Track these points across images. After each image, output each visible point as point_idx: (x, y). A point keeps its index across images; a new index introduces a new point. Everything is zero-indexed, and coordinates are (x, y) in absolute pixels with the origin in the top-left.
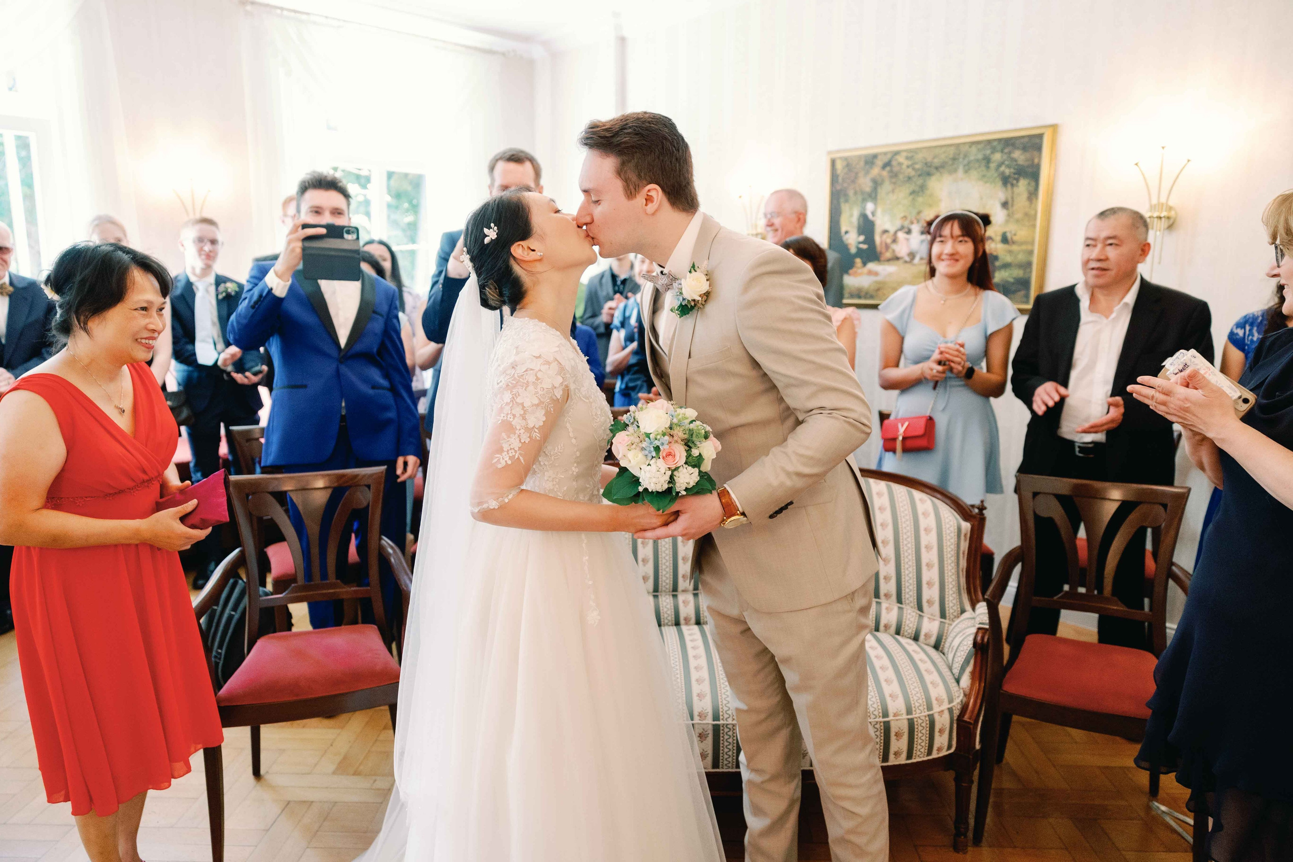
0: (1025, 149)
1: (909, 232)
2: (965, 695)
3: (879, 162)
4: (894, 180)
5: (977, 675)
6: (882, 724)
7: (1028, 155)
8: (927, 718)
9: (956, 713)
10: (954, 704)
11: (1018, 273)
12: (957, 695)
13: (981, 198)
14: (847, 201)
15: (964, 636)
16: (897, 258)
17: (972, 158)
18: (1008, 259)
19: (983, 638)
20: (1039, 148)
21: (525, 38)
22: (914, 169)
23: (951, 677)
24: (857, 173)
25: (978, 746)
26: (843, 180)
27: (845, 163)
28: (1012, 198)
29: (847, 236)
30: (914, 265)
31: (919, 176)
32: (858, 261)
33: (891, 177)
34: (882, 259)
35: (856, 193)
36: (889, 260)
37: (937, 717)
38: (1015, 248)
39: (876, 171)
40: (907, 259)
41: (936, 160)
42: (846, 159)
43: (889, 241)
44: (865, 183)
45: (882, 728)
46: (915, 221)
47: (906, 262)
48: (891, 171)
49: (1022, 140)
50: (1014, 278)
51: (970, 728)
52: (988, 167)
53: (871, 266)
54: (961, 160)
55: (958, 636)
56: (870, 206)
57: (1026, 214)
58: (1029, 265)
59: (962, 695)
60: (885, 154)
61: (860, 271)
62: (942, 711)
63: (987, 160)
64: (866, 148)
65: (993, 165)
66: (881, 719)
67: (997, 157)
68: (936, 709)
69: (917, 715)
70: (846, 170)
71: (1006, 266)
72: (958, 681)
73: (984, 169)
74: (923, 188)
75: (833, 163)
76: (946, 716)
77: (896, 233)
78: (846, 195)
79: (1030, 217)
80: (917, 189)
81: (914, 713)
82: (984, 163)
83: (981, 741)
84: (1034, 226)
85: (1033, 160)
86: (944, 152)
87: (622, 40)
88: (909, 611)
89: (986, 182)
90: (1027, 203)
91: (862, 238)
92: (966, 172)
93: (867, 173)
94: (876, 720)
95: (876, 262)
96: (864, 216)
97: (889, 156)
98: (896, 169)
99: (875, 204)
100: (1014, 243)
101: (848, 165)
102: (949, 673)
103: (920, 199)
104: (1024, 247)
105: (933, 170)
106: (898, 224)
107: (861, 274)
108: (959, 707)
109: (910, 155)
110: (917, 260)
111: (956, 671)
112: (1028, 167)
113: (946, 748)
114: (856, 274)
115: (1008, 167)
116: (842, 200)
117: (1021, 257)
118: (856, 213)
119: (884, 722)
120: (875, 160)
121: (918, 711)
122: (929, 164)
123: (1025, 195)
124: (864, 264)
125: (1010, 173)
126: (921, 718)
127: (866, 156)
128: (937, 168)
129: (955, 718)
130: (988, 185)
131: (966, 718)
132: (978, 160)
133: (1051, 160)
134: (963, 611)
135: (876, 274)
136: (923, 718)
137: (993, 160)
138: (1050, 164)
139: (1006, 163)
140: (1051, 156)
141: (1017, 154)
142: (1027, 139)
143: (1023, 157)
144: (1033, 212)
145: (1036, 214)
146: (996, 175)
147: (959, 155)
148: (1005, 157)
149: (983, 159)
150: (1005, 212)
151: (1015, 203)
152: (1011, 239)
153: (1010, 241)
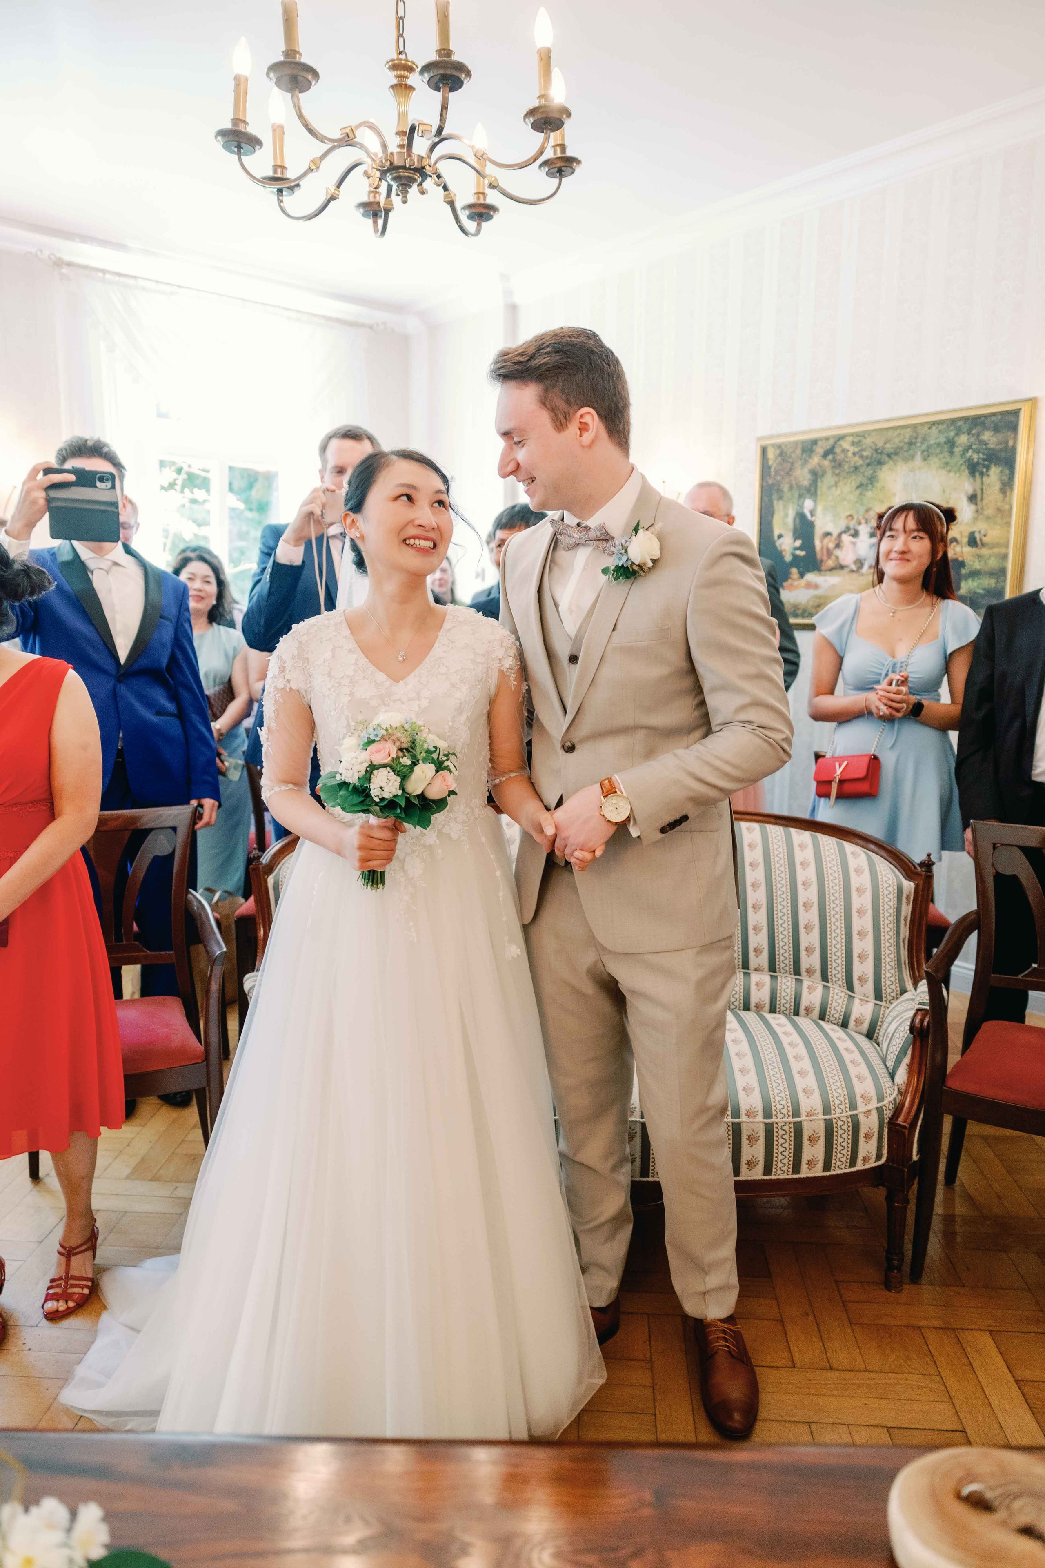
0: (997, 429)
1: (856, 534)
2: (900, 1092)
3: (820, 450)
4: (837, 471)
5: (916, 1068)
6: (792, 1125)
7: (1000, 436)
8: (849, 1120)
9: (888, 1114)
10: (885, 1102)
11: (989, 582)
12: (889, 1092)
13: (944, 491)
14: (780, 498)
15: (902, 1020)
16: (842, 567)
17: (932, 442)
18: (977, 566)
19: (922, 1021)
20: (1014, 428)
21: (398, 308)
22: (861, 457)
23: (884, 1070)
24: (792, 464)
25: (915, 1157)
26: (776, 472)
27: (778, 452)
28: (982, 490)
29: (781, 540)
30: (863, 575)
31: (868, 465)
32: (794, 571)
33: (834, 467)
34: (823, 568)
35: (791, 488)
36: (831, 569)
37: (862, 1118)
38: (984, 551)
39: (815, 460)
40: (854, 568)
41: (888, 446)
42: (779, 446)
43: (831, 546)
44: (803, 475)
45: (792, 1130)
46: (863, 521)
47: (852, 571)
48: (834, 460)
49: (993, 418)
50: (984, 589)
51: (903, 1133)
52: (951, 453)
53: (810, 577)
54: (919, 445)
55: (895, 1021)
56: (808, 504)
57: (999, 510)
58: (1003, 571)
59: (896, 1092)
60: (827, 439)
61: (795, 583)
62: (869, 1111)
63: (951, 444)
64: (804, 432)
65: (958, 450)
66: (791, 1119)
67: (963, 439)
68: (861, 1108)
69: (837, 1115)
70: (779, 459)
71: (975, 574)
72: (892, 1076)
73: (947, 454)
74: (872, 480)
75: (764, 451)
76: (874, 1117)
77: (840, 535)
78: (779, 491)
79: (1003, 514)
80: (865, 481)
81: (833, 1112)
82: (946, 448)
83: (920, 1151)
84: (1008, 524)
85: (1007, 442)
86: (899, 435)
87: (513, 308)
88: (836, 991)
89: (950, 471)
90: (1000, 496)
91: (798, 543)
92: (925, 459)
93: (806, 462)
94: (786, 1120)
95: (816, 572)
96: (801, 516)
97: (831, 442)
98: (840, 457)
99: (815, 501)
100: (983, 545)
101: (782, 454)
102: (882, 1066)
103: (869, 494)
104: (996, 550)
105: (885, 458)
106: (842, 524)
107: (796, 587)
108: (891, 1106)
109: (856, 439)
110: (865, 569)
111: (890, 1064)
112: (1001, 450)
113: (874, 1157)
114: (792, 587)
115: (977, 451)
116: (775, 497)
117: (993, 563)
118: (791, 513)
119: (794, 1123)
120: (814, 447)
121: (838, 1111)
122: (880, 451)
123: (998, 486)
124: (802, 575)
125: (978, 459)
126: (842, 1119)
127: (803, 442)
128: (889, 455)
129: (886, 1121)
130: (952, 474)
131: (900, 1121)
132: (939, 444)
133: (1029, 441)
134: (903, 991)
135: (816, 587)
136: (844, 1119)
137: (958, 443)
138: (1028, 447)
139: (974, 447)
140: (1029, 437)
141: (987, 436)
142: (999, 417)
143: (994, 439)
144: (1007, 507)
145: (1011, 508)
146: (961, 462)
147: (916, 438)
148: (972, 440)
149: (945, 443)
150: (973, 507)
151: (985, 496)
152: (981, 540)
153: (979, 543)
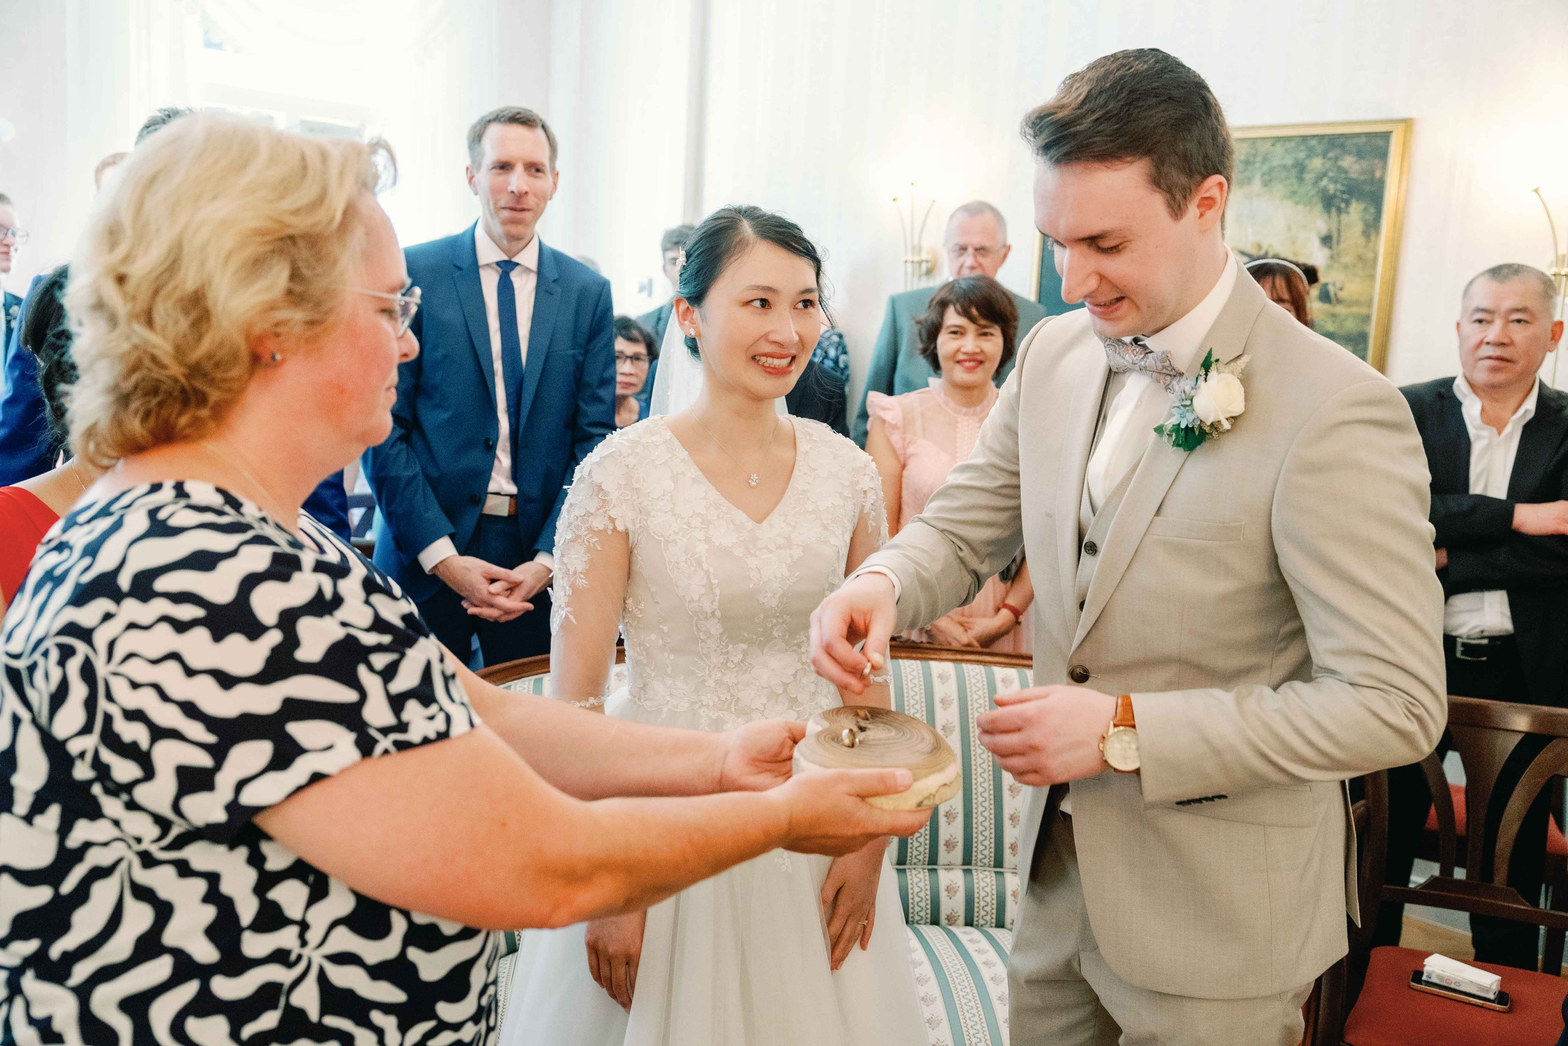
0: (1360, 154)
7: (1365, 164)
13: (1289, 228)
17: (1275, 163)
18: (1329, 326)
20: (1383, 155)
28: (1339, 231)
38: (1340, 309)
49: (1356, 140)
52: (1301, 179)
54: (1258, 165)
57: (1360, 258)
58: (1362, 338)
63: (1301, 168)
65: (1309, 177)
67: (1317, 163)
73: (1294, 181)
79: (1366, 263)
82: (1294, 172)
84: (1372, 277)
85: (1372, 172)
89: (1297, 203)
90: (1362, 241)
92: (1266, 184)
100: (1339, 301)
104: (1354, 310)
112: (1364, 182)
115: (1334, 181)
117: (1350, 326)
123: (1359, 227)
125: (1336, 190)
130: (1300, 207)
132: (1284, 167)
133: (1401, 174)
137: (1309, 168)
138: (1400, 182)
139: (1330, 174)
140: (1401, 169)
141: (1348, 162)
142: (1364, 139)
143: (1356, 167)
144: (1370, 255)
145: (1375, 259)
146: (1313, 192)
147: (1255, 155)
148: (1328, 164)
149: (1294, 166)
150: (1326, 252)
151: (1342, 239)
152: (1336, 295)
153: (1333, 298)
